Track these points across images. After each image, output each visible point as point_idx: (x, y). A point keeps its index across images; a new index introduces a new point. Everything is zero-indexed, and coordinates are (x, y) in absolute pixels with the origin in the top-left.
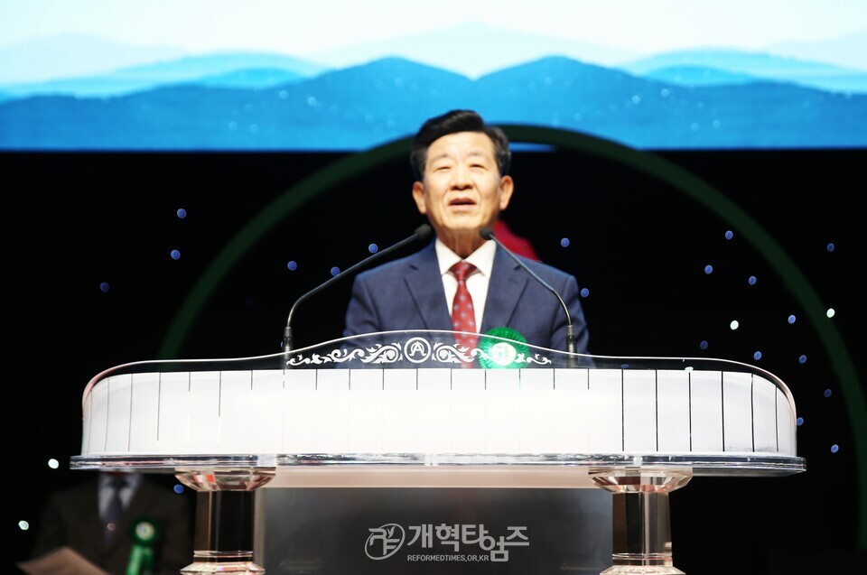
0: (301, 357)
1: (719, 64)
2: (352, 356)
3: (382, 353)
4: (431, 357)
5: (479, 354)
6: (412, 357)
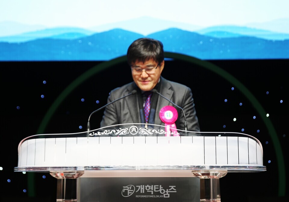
1: (229, 30)
2: (111, 132)
3: (122, 131)
4: (138, 133)
5: (155, 132)
6: (132, 133)
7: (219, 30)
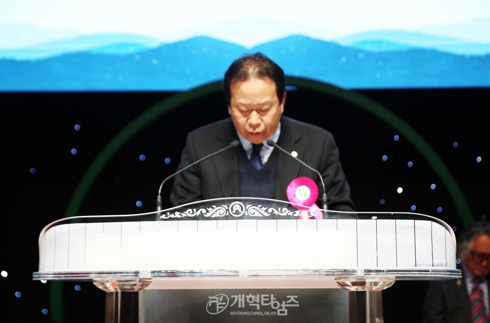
0: (168, 214)
2: (198, 213)
3: (216, 211)
4: (244, 213)
5: (273, 211)
6: (234, 213)
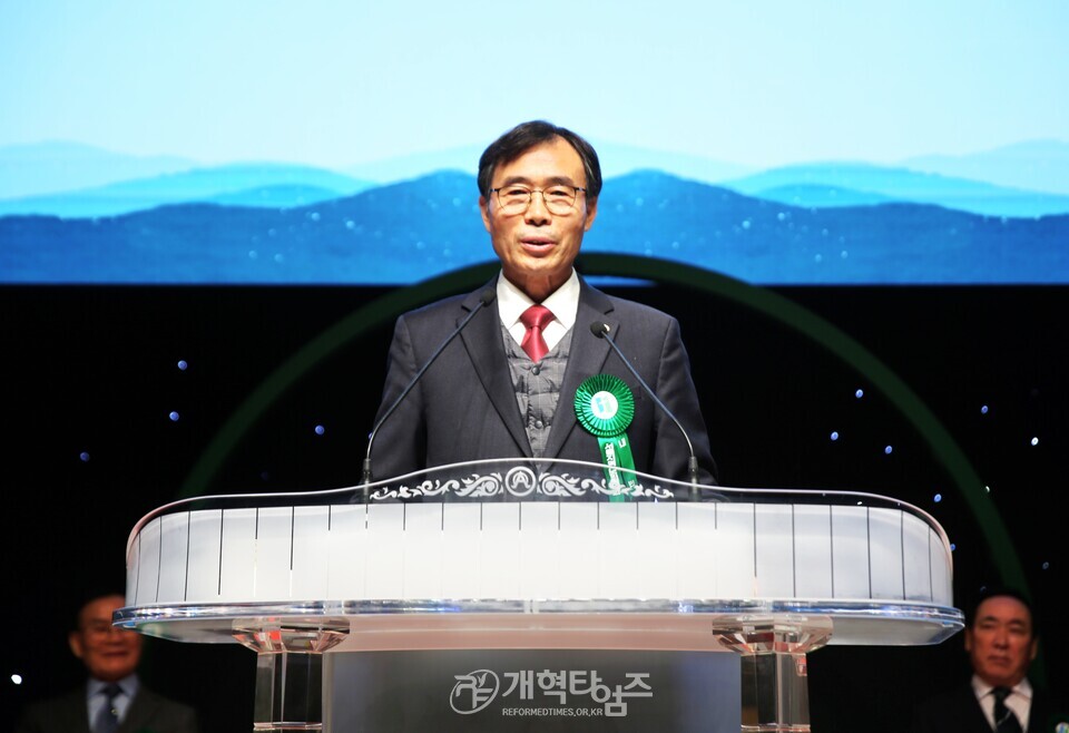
0: (386, 490)
1: (846, 182)
2: (445, 488)
3: (480, 485)
4: (536, 489)
5: (591, 485)
6: (514, 490)
7: (808, 179)
